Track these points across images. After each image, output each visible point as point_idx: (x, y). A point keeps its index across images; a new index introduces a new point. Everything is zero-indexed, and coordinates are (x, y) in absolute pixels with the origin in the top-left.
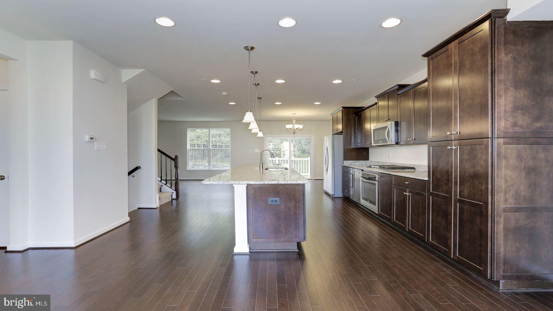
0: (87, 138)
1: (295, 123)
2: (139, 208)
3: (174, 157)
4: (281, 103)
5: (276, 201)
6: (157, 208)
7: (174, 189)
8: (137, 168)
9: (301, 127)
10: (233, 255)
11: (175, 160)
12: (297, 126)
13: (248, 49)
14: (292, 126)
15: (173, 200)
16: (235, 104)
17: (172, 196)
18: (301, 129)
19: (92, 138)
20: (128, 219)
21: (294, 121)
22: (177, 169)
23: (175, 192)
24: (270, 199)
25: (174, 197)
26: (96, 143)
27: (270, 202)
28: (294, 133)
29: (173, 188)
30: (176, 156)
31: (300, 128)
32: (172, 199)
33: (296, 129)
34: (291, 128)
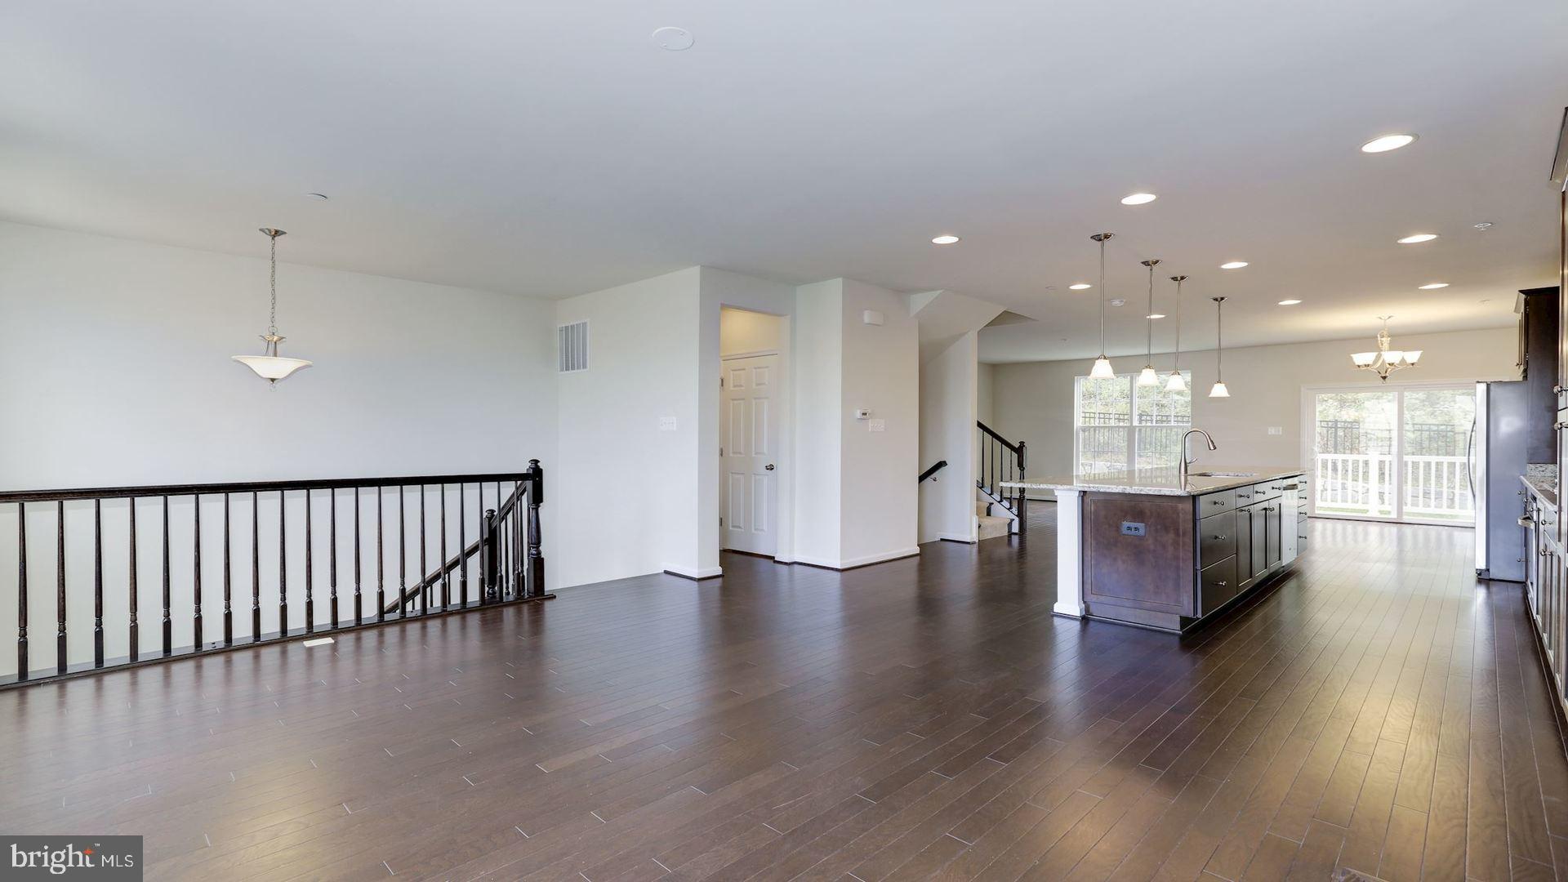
0: (858, 414)
1: (1386, 345)
2: (942, 540)
3: (1017, 445)
4: (1299, 301)
5: (1136, 529)
6: (974, 543)
7: (1016, 513)
8: (941, 464)
9: (1413, 356)
10: (1053, 616)
11: (1019, 450)
12: (1392, 357)
13: (1100, 240)
14: (1374, 358)
15: (1013, 536)
16: (1162, 316)
17: (1010, 525)
18: (1413, 365)
19: (864, 414)
20: (917, 550)
21: (1386, 340)
22: (1023, 470)
23: (1017, 520)
24: (1126, 524)
25: (1015, 528)
26: (870, 421)
27: (1124, 531)
28: (1384, 378)
29: (1015, 510)
30: (1022, 443)
31: (1409, 362)
32: (1011, 534)
33: (1389, 364)
34: (1371, 363)
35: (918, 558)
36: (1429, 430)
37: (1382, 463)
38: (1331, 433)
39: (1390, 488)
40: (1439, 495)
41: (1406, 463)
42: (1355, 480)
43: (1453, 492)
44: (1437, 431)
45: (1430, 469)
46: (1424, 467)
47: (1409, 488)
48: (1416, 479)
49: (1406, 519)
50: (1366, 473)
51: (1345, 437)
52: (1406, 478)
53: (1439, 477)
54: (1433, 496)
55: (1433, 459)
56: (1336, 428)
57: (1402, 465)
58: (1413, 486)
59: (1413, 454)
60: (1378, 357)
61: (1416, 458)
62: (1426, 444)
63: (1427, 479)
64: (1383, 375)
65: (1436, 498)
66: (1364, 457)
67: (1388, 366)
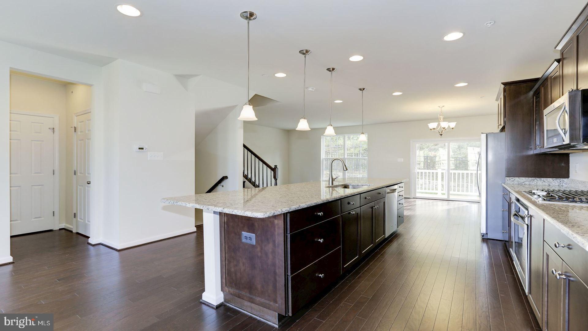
0: (136, 149)
1: (442, 120)
3: (273, 167)
5: (250, 238)
8: (224, 178)
9: (453, 125)
10: (202, 304)
11: (274, 170)
12: (444, 124)
14: (437, 125)
16: (341, 101)
18: (453, 128)
19: (141, 149)
20: (194, 230)
21: (440, 117)
22: (276, 180)
24: (244, 234)
26: (148, 153)
28: (441, 135)
30: (276, 166)
31: (451, 127)
33: (443, 128)
34: (435, 127)
35: (195, 234)
36: (459, 160)
37: (442, 173)
38: (426, 161)
39: (445, 183)
40: (463, 186)
41: (451, 173)
42: (433, 180)
43: (467, 184)
44: (462, 160)
45: (460, 176)
46: (458, 175)
47: (452, 184)
48: (455, 179)
49: (451, 198)
50: (437, 177)
51: (430, 163)
52: (451, 179)
53: (463, 178)
54: (461, 186)
55: (461, 172)
56: (427, 159)
57: (449, 174)
58: (454, 182)
59: (454, 169)
60: (439, 125)
61: (455, 171)
62: (458, 165)
63: (459, 179)
64: (441, 134)
65: (462, 187)
66: (436, 171)
67: (443, 129)
